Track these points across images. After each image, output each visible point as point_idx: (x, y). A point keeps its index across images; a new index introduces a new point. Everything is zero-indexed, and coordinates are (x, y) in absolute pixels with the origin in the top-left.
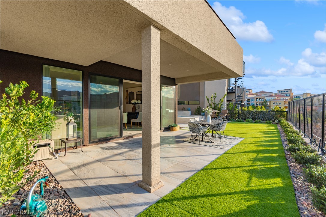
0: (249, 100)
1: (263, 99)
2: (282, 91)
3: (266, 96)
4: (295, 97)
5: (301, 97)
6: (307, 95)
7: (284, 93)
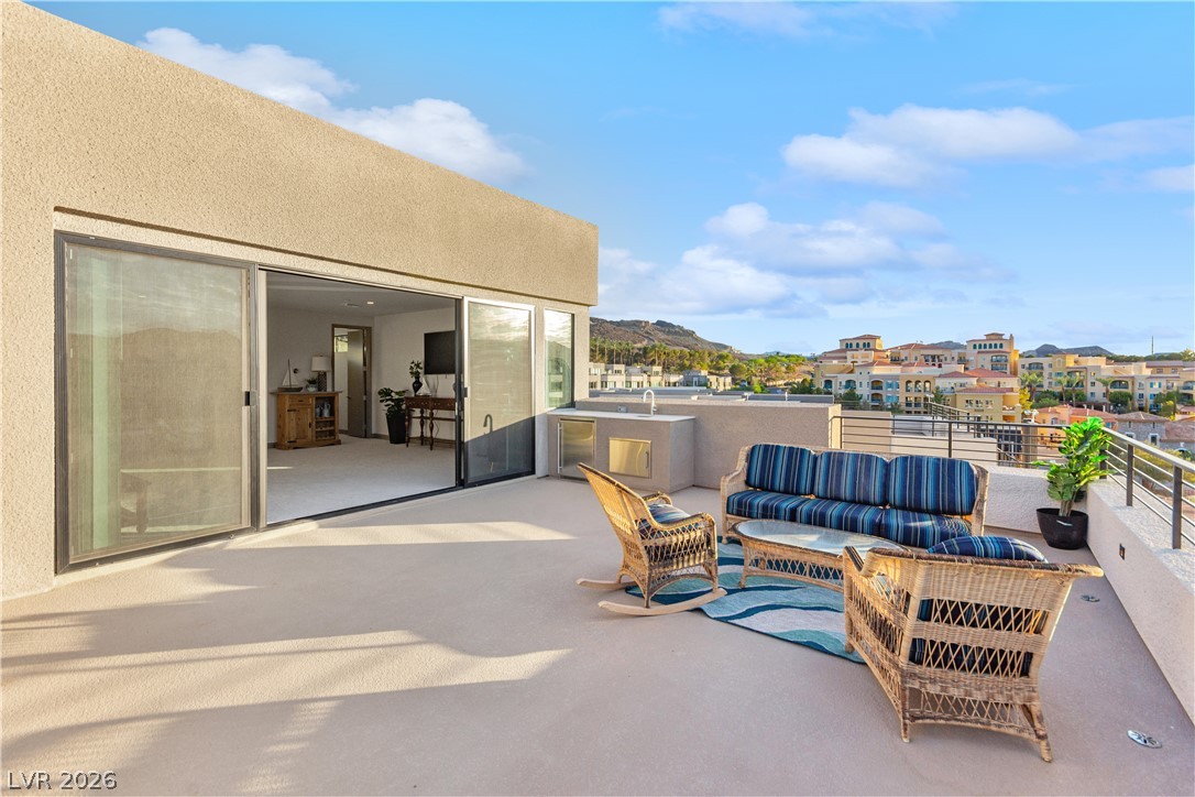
0: (876, 384)
1: (927, 384)
2: (980, 346)
3: (940, 376)
4: (1023, 366)
5: (1045, 366)
6: (1065, 362)
7: (988, 349)
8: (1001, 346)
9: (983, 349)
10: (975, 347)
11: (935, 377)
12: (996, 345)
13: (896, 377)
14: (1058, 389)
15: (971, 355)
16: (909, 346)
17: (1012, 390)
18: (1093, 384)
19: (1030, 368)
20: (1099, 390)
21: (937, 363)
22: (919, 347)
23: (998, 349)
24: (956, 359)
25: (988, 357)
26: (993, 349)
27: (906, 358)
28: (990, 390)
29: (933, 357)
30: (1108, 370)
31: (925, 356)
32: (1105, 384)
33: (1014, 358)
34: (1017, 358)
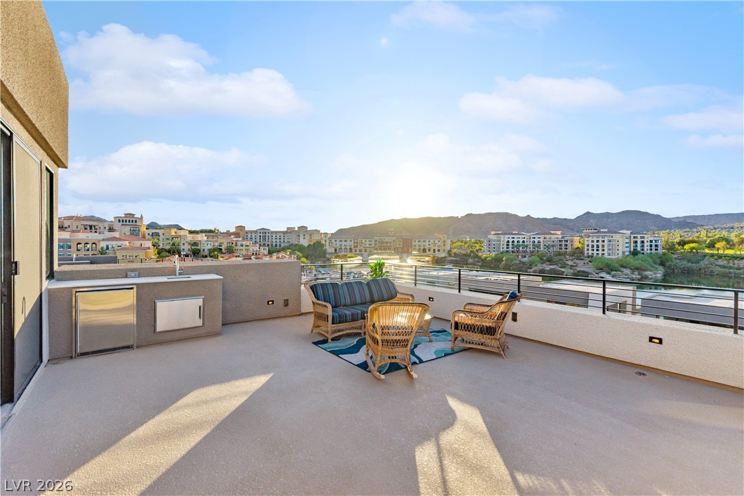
1: (94, 245)
2: (123, 220)
3: (103, 240)
4: (149, 234)
5: (161, 234)
6: (170, 233)
7: (128, 223)
8: (136, 222)
9: (124, 223)
10: (119, 221)
11: (99, 241)
12: (132, 221)
13: (69, 240)
14: (168, 247)
15: (117, 226)
16: (70, 218)
17: (149, 248)
18: (184, 244)
19: (152, 235)
20: (187, 247)
21: (93, 230)
22: (78, 218)
23: (134, 223)
24: (107, 228)
25: (128, 228)
26: (131, 223)
27: (69, 226)
28: (137, 248)
29: (91, 227)
30: (190, 237)
31: (84, 225)
32: (189, 244)
33: (143, 229)
34: (145, 229)
